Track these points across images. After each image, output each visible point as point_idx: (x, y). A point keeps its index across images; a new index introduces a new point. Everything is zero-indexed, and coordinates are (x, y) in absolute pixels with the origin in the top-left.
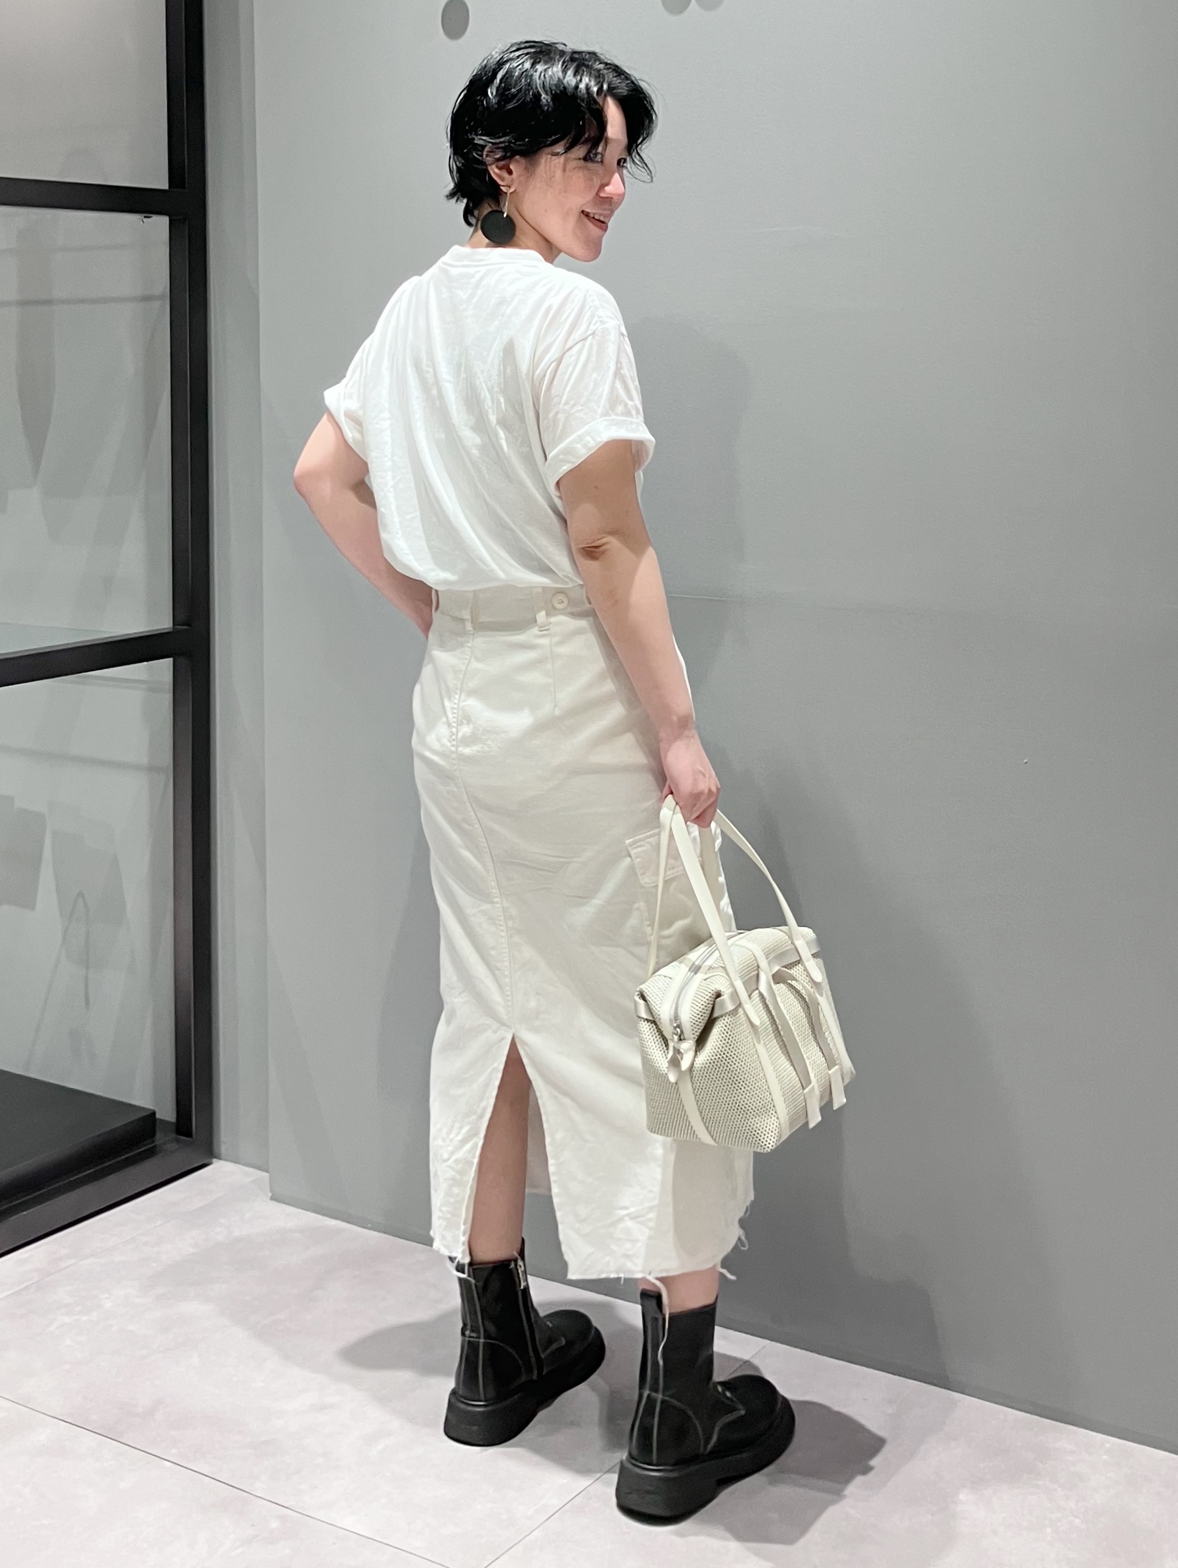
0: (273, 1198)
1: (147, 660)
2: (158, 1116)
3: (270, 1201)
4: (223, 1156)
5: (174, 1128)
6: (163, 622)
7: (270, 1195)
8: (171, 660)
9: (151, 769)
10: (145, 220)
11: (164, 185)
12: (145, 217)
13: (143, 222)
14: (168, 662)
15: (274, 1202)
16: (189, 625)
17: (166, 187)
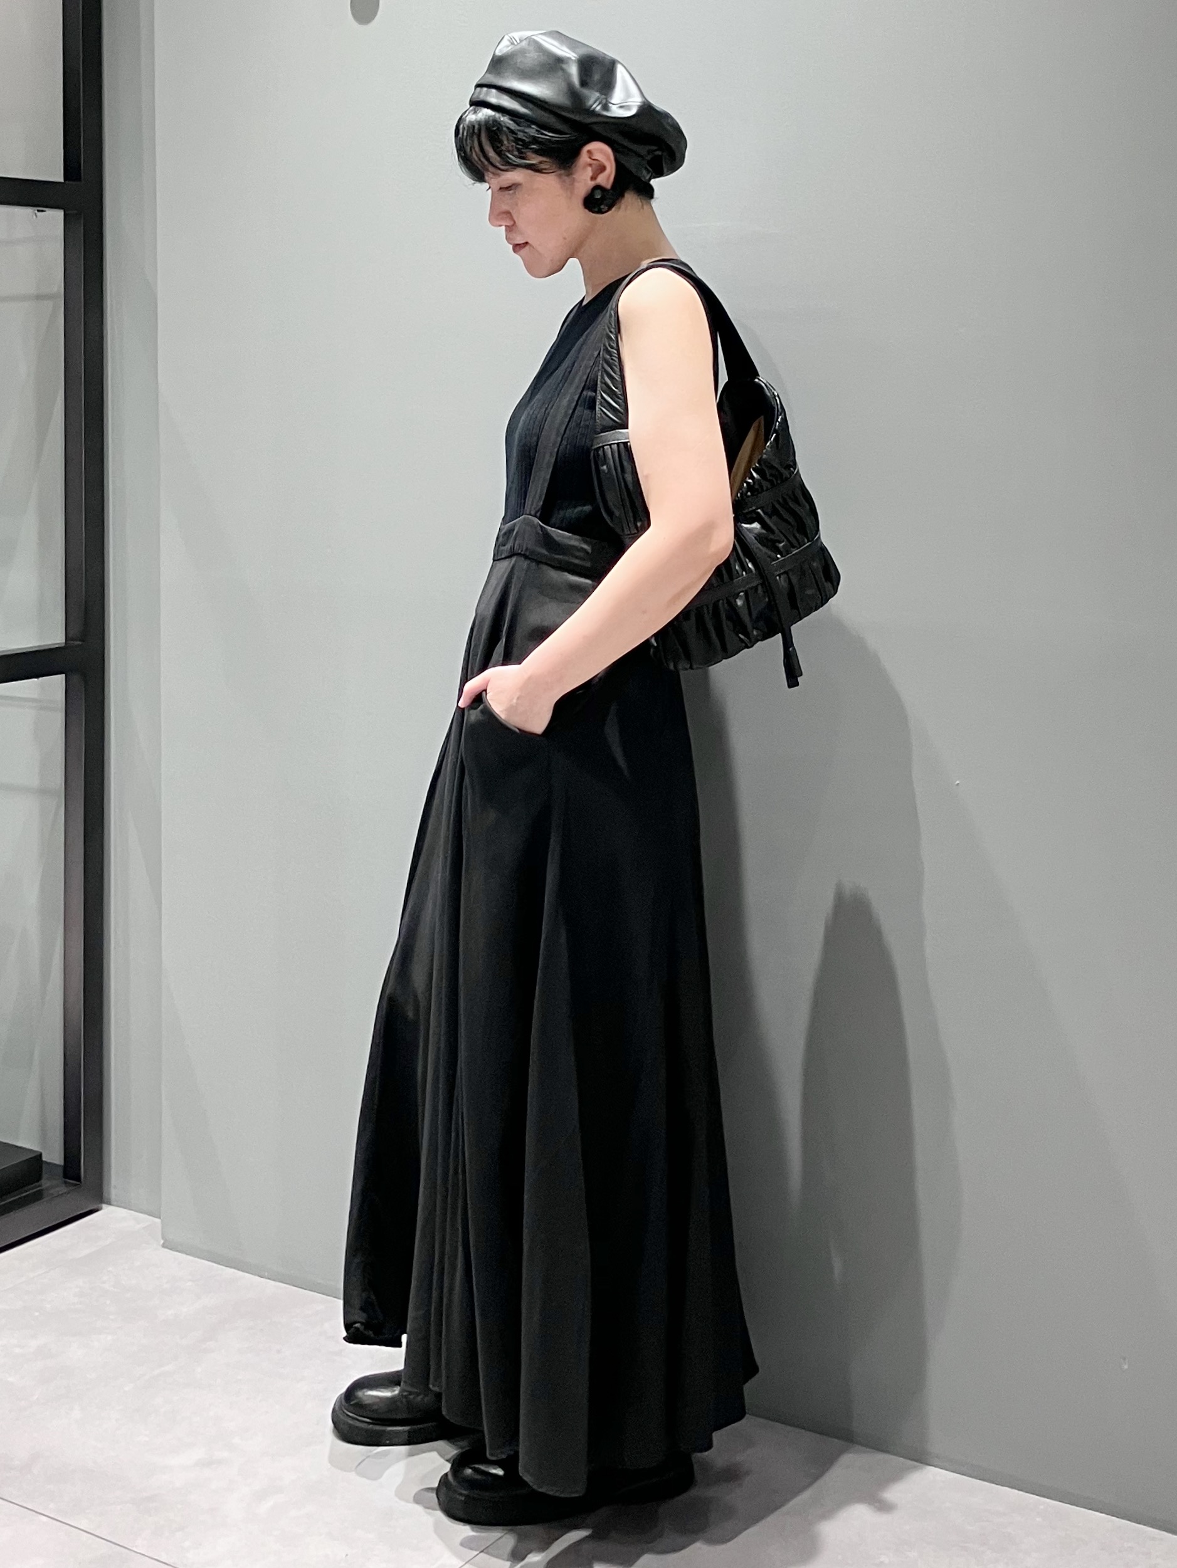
0: (164, 1246)
1: (37, 677)
2: (44, 1159)
3: (163, 1249)
4: (112, 1203)
5: (60, 1171)
6: (55, 637)
7: (162, 1242)
8: (64, 675)
9: (43, 792)
10: (39, 214)
11: (60, 178)
12: (38, 211)
13: (36, 216)
14: (61, 678)
15: (166, 1250)
16: (83, 641)
17: (62, 180)
